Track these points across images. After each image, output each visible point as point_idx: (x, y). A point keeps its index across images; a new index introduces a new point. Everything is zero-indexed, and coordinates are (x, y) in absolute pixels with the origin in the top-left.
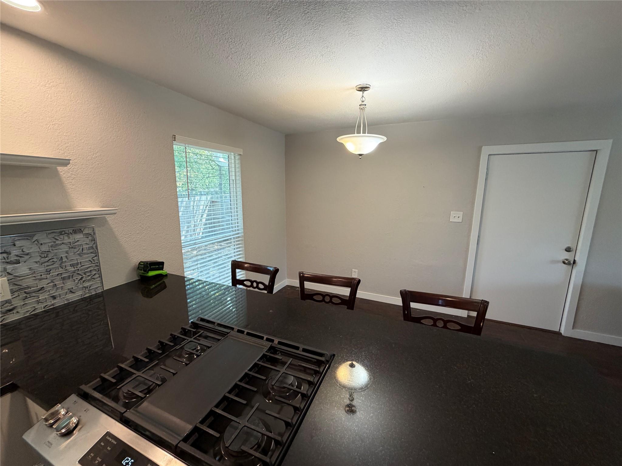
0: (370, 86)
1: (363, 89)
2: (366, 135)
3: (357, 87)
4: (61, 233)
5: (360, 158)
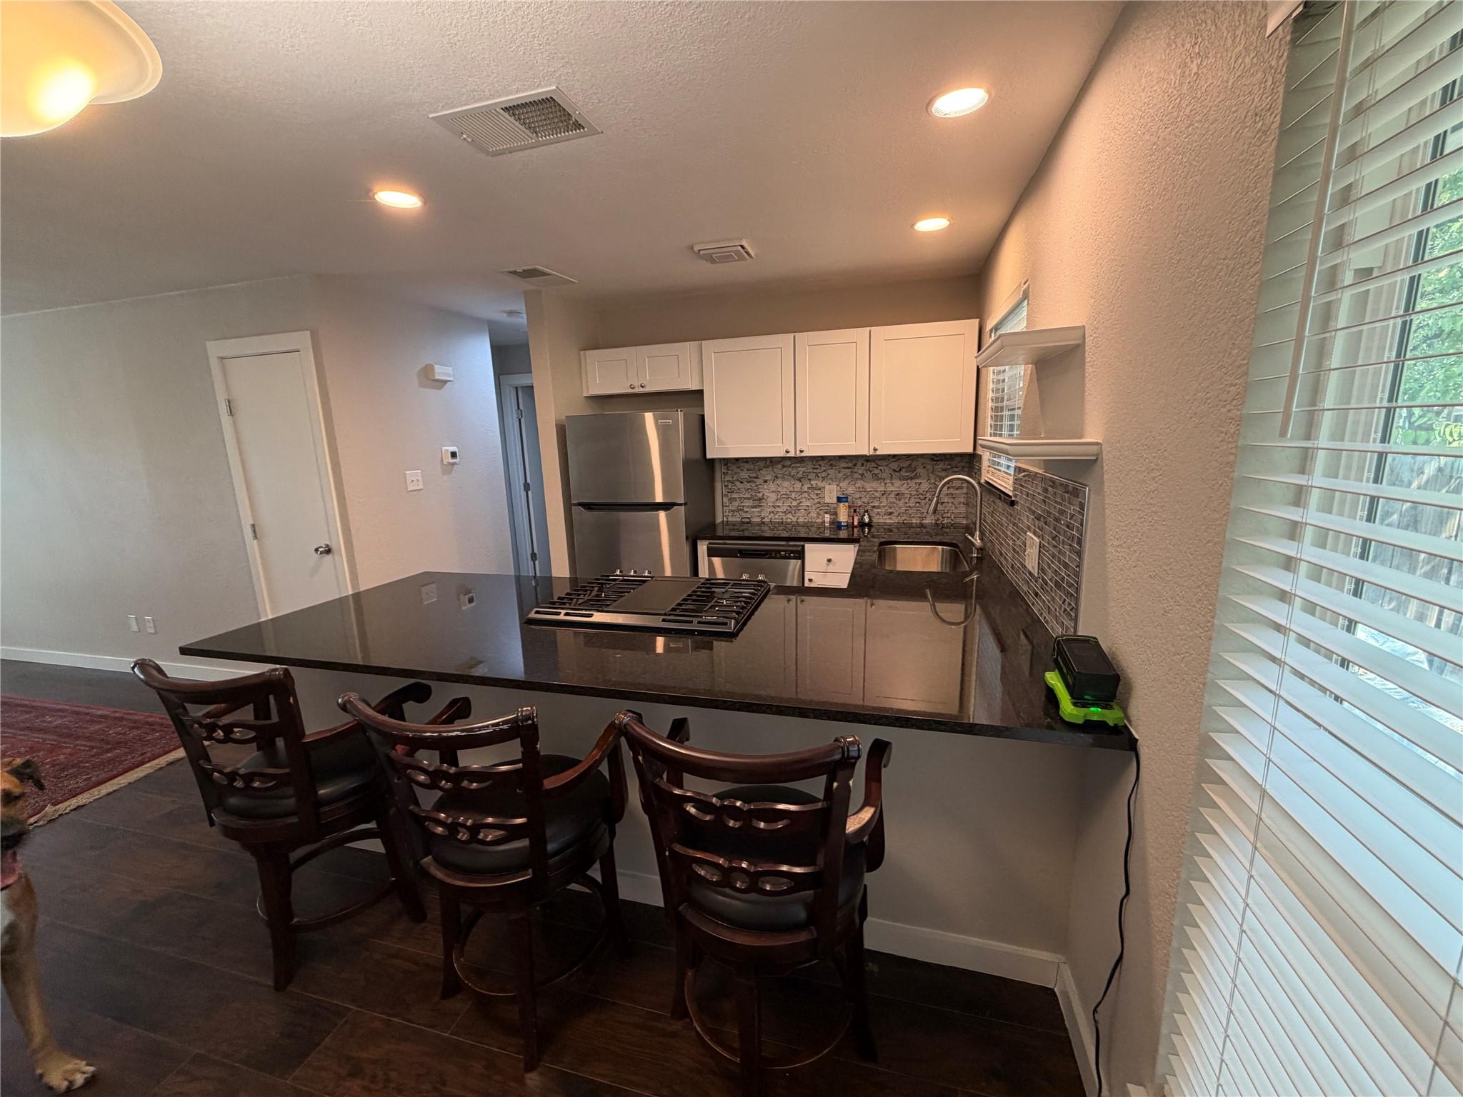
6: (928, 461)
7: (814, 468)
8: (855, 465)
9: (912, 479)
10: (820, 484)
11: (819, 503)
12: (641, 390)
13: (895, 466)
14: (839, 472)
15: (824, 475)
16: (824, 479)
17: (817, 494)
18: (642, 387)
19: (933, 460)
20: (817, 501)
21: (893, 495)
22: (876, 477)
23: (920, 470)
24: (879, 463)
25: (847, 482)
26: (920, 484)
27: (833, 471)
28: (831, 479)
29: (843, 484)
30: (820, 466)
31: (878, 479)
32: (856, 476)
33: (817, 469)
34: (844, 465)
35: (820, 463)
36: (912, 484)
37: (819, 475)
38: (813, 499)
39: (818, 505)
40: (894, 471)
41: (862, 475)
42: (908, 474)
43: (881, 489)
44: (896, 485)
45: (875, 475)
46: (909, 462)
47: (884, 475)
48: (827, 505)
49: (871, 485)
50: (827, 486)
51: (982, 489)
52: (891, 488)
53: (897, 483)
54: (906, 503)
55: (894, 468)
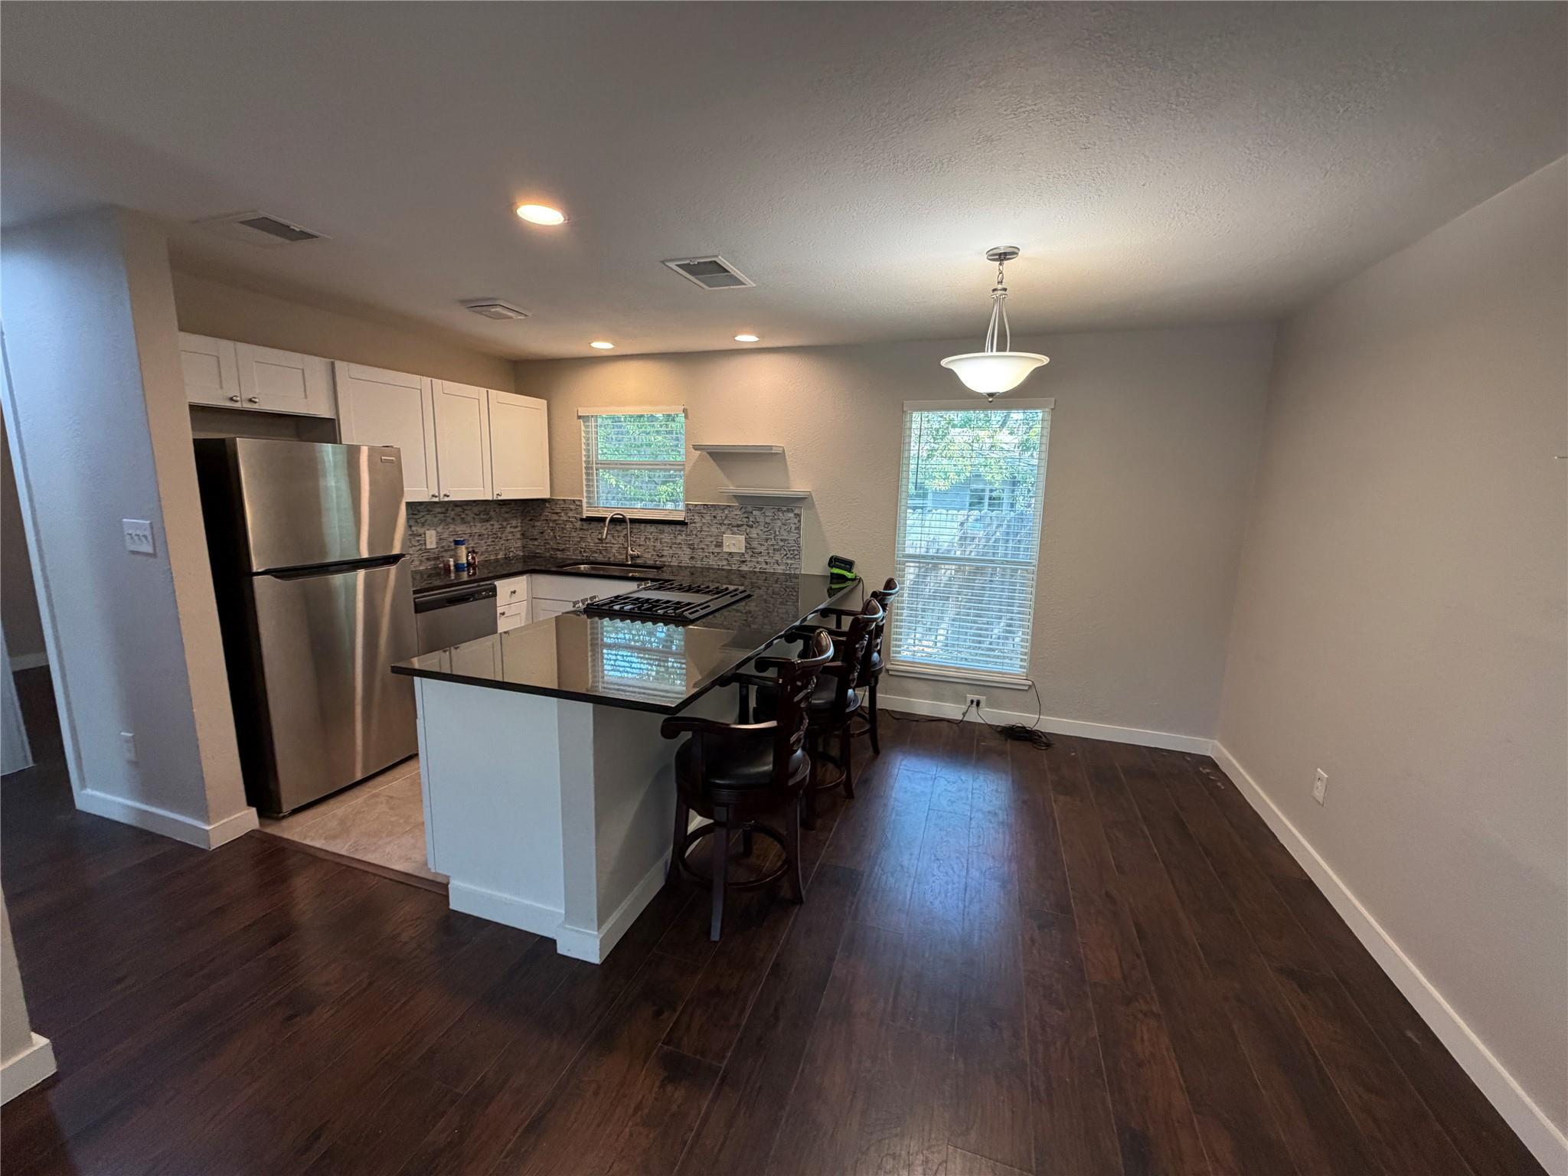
0: (1019, 249)
1: (1002, 257)
2: (1008, 353)
3: (990, 253)
4: (779, 510)
5: (990, 402)
6: (496, 506)
7: (413, 514)
8: (447, 510)
9: (487, 521)
10: (421, 531)
11: (421, 550)
12: (248, 406)
13: (476, 509)
14: (435, 517)
15: (423, 520)
16: (423, 525)
17: (418, 541)
18: (250, 400)
19: (499, 504)
20: (419, 547)
21: (476, 537)
22: (464, 521)
23: (492, 513)
24: (465, 507)
25: (441, 527)
26: (493, 525)
27: (429, 516)
28: (429, 525)
29: (439, 529)
30: (419, 511)
31: (465, 523)
32: (449, 520)
33: (416, 514)
34: (439, 510)
35: (419, 508)
36: (488, 525)
37: (418, 521)
38: (415, 546)
39: (420, 552)
40: (476, 515)
41: (453, 519)
42: (485, 517)
43: (468, 531)
44: (478, 528)
45: (463, 519)
46: (484, 507)
47: (469, 518)
48: (428, 551)
49: (461, 529)
50: (427, 532)
51: (584, 523)
52: (475, 530)
53: (479, 525)
54: (486, 542)
55: (475, 512)
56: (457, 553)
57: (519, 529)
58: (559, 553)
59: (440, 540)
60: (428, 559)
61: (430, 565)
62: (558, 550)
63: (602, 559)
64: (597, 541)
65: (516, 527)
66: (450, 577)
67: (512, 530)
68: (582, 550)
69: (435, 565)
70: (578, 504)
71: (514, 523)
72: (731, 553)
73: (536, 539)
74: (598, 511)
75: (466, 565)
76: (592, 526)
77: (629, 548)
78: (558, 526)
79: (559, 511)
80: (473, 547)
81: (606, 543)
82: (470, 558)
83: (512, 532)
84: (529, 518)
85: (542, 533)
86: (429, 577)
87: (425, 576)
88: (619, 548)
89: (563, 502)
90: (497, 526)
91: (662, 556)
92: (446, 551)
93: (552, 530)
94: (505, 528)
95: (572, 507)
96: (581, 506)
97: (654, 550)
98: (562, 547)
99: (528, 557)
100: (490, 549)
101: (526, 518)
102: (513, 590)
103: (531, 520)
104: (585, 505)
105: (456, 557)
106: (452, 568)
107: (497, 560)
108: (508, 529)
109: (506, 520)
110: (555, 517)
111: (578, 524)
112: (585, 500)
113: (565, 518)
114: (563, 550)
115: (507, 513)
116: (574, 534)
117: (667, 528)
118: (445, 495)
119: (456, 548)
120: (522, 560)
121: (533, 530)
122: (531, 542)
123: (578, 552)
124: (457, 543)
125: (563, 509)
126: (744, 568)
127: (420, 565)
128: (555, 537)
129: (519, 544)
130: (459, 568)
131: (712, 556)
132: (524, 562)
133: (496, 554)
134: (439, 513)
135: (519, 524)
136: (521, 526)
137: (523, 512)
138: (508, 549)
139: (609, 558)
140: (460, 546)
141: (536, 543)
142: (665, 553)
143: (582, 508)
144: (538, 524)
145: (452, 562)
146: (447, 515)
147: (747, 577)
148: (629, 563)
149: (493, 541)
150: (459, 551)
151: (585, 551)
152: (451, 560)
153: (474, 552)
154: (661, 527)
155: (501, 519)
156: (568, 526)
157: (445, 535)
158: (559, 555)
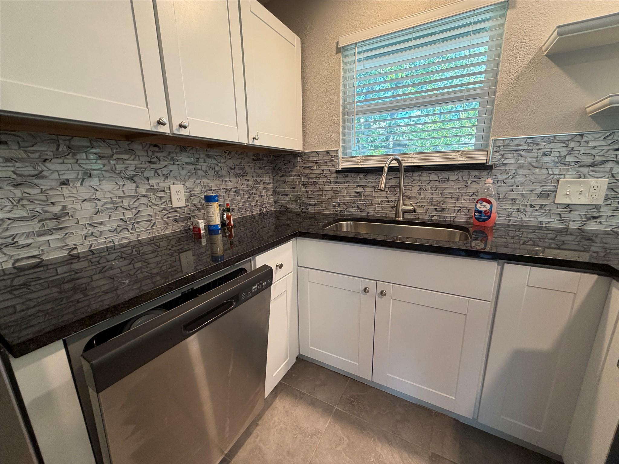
6: (251, 160)
7: (150, 162)
10: (164, 185)
11: (164, 209)
16: (166, 177)
17: (161, 198)
20: (162, 207)
21: (232, 193)
22: (218, 175)
23: (247, 168)
28: (175, 177)
29: (189, 183)
30: (159, 159)
31: (219, 177)
32: (200, 173)
33: (154, 163)
34: (187, 160)
35: (158, 155)
36: (243, 180)
38: (156, 205)
39: (165, 212)
41: (206, 172)
42: (240, 171)
43: (223, 187)
44: (234, 183)
45: (217, 172)
46: (239, 161)
47: (224, 173)
48: (175, 210)
49: (215, 183)
50: (172, 186)
51: (340, 176)
52: (230, 186)
53: (234, 180)
54: (242, 199)
55: (231, 166)
56: (208, 212)
57: (271, 185)
58: (310, 208)
59: (190, 196)
60: (176, 221)
61: (178, 227)
62: (310, 205)
63: (360, 213)
64: (354, 194)
65: (269, 183)
66: (201, 243)
67: (266, 186)
68: (336, 205)
69: (185, 226)
70: (332, 155)
71: (267, 179)
72: (568, 205)
73: (287, 195)
74: (355, 161)
75: (219, 227)
76: (348, 178)
77: (401, 202)
78: (311, 180)
79: (312, 165)
80: (227, 205)
81: (366, 197)
82: (225, 217)
83: (266, 188)
84: (280, 175)
85: (294, 188)
86: (178, 241)
87: (173, 242)
88: (382, 201)
89: (316, 155)
90: (251, 182)
91: (443, 210)
92: (199, 209)
93: (303, 185)
94: (259, 184)
95: (326, 159)
96: (337, 157)
97: (431, 203)
98: (314, 202)
99: (281, 212)
100: (246, 205)
101: (278, 174)
102: (279, 263)
103: (282, 176)
104: (340, 156)
105: (207, 218)
106: (203, 232)
107: (253, 217)
108: (262, 186)
109: (260, 176)
110: (307, 171)
111: (333, 177)
112: (341, 150)
113: (318, 172)
114: (315, 205)
115: (260, 169)
116: (327, 188)
117: (453, 176)
118: (181, 126)
119: (207, 206)
120: (274, 215)
121: (284, 186)
122: (282, 198)
123: (331, 207)
124: (208, 199)
125: (316, 162)
126: (593, 226)
127: (166, 228)
128: (307, 192)
129: (271, 200)
130: (211, 230)
131: (528, 209)
132: (276, 216)
133: (252, 211)
134: (187, 163)
135: (271, 181)
136: (273, 183)
137: (274, 169)
138: (262, 205)
139: (368, 213)
140: (211, 204)
141: (287, 198)
142: (448, 206)
143: (338, 159)
144: (290, 179)
145: (202, 224)
146: (199, 167)
147: (598, 240)
148: (400, 219)
149: (249, 197)
150: (211, 210)
151: (339, 206)
152: (201, 221)
153: (228, 210)
154: (445, 174)
155: (255, 174)
156: (322, 180)
157: (197, 191)
158: (311, 210)
